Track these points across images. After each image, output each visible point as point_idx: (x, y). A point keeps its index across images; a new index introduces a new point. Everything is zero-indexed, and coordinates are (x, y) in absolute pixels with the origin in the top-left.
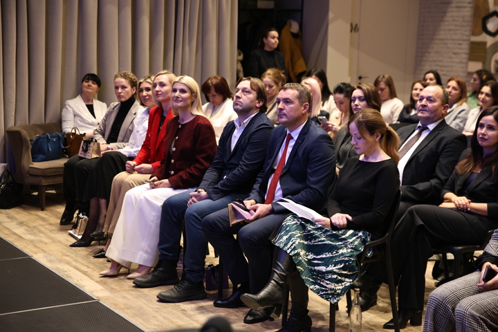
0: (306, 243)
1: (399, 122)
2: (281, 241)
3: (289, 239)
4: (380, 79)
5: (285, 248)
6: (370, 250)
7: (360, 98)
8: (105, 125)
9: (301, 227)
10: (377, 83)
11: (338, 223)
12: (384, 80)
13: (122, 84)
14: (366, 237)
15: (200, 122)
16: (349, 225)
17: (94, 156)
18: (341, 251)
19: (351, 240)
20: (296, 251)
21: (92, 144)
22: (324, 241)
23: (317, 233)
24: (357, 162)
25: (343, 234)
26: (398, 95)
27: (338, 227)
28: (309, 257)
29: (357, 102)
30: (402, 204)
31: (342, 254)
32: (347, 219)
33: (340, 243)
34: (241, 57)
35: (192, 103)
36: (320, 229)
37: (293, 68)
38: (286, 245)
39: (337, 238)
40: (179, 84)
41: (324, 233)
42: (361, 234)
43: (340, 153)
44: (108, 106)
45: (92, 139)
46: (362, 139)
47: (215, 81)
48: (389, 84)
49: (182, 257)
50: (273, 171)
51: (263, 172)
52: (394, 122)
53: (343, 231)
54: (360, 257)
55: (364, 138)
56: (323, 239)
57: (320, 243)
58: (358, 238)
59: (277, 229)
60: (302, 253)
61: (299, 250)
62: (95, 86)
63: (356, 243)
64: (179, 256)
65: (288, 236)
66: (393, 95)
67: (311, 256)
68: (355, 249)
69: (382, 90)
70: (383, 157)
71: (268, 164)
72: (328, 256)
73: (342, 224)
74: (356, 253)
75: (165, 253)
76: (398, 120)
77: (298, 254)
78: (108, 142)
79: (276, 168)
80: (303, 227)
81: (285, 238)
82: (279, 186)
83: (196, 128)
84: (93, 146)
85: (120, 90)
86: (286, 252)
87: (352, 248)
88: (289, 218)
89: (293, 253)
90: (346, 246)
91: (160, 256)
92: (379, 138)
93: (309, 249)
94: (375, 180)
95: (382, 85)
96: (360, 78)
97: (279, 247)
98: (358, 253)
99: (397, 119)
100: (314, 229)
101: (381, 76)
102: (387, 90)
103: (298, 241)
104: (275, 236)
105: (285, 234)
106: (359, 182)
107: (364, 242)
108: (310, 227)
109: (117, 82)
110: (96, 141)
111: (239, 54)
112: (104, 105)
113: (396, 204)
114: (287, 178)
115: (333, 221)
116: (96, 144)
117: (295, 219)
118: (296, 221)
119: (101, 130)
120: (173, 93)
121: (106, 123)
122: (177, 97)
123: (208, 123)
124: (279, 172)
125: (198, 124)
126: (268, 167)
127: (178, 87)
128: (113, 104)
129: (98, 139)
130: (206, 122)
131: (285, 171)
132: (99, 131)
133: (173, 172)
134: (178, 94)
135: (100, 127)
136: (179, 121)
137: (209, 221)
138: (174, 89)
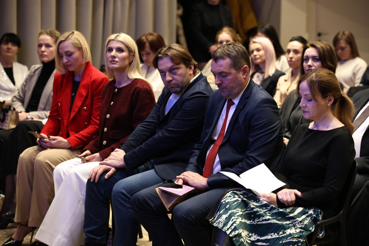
0: (248, 222)
1: (361, 85)
2: (219, 221)
3: (228, 219)
4: (340, 37)
5: (225, 229)
6: (321, 230)
7: (314, 58)
8: (24, 92)
9: (242, 205)
10: (336, 41)
11: (285, 199)
12: (344, 37)
13: (47, 42)
14: (318, 215)
15: (138, 86)
16: (298, 202)
17: (13, 126)
18: (288, 232)
19: (300, 219)
20: (237, 232)
21: (10, 113)
22: (269, 220)
23: (262, 211)
24: (306, 131)
25: (291, 212)
26: (360, 53)
27: (286, 204)
28: (252, 239)
29: (310, 62)
30: (358, 177)
31: (290, 235)
32: (296, 195)
33: (288, 222)
34: (180, 12)
35: (130, 64)
36: (266, 206)
38: (225, 225)
39: (284, 216)
40: (115, 42)
41: (270, 210)
42: (311, 212)
43: (291, 121)
44: (29, 69)
45: (10, 107)
46: (313, 101)
47: (150, 38)
48: (351, 42)
49: (111, 241)
50: (213, 142)
51: (201, 143)
52: (356, 85)
53: (291, 208)
54: (311, 238)
55: (316, 100)
56: (268, 217)
57: (264, 222)
58: (308, 216)
59: (216, 207)
60: (244, 233)
61: (241, 231)
63: (306, 222)
64: (107, 239)
65: (228, 214)
66: (354, 54)
67: (254, 237)
68: (305, 228)
69: (343, 49)
70: (336, 124)
71: (206, 134)
72: (274, 237)
73: (290, 200)
74: (305, 234)
75: (92, 236)
76: (361, 83)
77: (239, 235)
78: (27, 111)
79: (216, 138)
80: (245, 205)
81: (224, 217)
83: (133, 93)
84: (11, 115)
85: (43, 48)
86: (225, 232)
87: (301, 228)
88: (228, 194)
89: (233, 234)
90: (294, 226)
91: (86, 240)
92: (331, 103)
93: (252, 229)
94: (326, 151)
95: (343, 43)
96: (319, 35)
97: (217, 228)
98: (308, 233)
99: (359, 81)
100: (257, 207)
101: (341, 33)
102: (348, 49)
103: (240, 220)
104: (213, 215)
105: (225, 213)
106: (309, 154)
107: (315, 221)
108: (253, 204)
109: (41, 40)
110: (14, 109)
111: (178, 8)
112: (25, 68)
113: (351, 177)
114: (227, 149)
115: (280, 197)
116: (14, 113)
117: (236, 196)
118: (237, 198)
119: (20, 96)
120: (108, 52)
121: (26, 88)
122: (114, 57)
123: (148, 87)
124: (219, 143)
125: (136, 88)
126: (207, 138)
127: (114, 45)
128: (34, 67)
129: (17, 108)
130: (145, 87)
131: (224, 141)
132: (18, 97)
133: (105, 142)
134: (114, 53)
135: (19, 93)
136: (115, 85)
137: (139, 199)
138: (109, 48)
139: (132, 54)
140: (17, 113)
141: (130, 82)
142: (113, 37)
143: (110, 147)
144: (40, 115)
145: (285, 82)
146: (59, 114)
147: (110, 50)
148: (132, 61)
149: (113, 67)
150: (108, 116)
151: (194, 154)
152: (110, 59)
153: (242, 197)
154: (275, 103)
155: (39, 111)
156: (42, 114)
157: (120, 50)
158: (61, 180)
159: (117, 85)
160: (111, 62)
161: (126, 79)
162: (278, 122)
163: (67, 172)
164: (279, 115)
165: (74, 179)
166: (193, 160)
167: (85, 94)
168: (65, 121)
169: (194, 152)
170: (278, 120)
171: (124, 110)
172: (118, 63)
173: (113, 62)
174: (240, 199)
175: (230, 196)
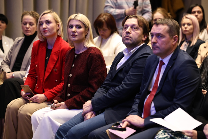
8: (10, 57)
15: (92, 52)
35: (86, 36)
37: (172, 6)
40: (74, 21)
50: (149, 92)
51: (140, 94)
62: (4, 25)
71: (144, 87)
78: (13, 71)
79: (151, 90)
82: (153, 105)
83: (89, 57)
85: (28, 26)
110: (3, 70)
112: (11, 40)
116: (3, 73)
117: (166, 133)
118: (166, 135)
119: (7, 60)
120: (69, 28)
121: (12, 54)
122: (74, 32)
123: (99, 53)
124: (154, 93)
125: (91, 54)
126: (145, 89)
127: (74, 23)
128: (18, 39)
129: (5, 69)
130: (97, 52)
131: (158, 91)
132: (6, 61)
133: (69, 95)
134: (74, 29)
135: (6, 58)
136: (75, 52)
137: (94, 136)
138: (70, 25)
139: (88, 29)
140: (5, 73)
141: (85, 50)
142: (72, 17)
143: (73, 98)
144: (22, 74)
145: (204, 48)
146: (36, 73)
147: (72, 27)
148: (87, 34)
149: (73, 40)
150: (71, 75)
151: (135, 103)
152: (72, 34)
153: (170, 134)
154: (196, 64)
155: (22, 71)
156: (23, 73)
157: (78, 27)
158: (37, 124)
159: (76, 52)
160: (72, 35)
161: (83, 47)
162: (198, 77)
163: (41, 117)
164: (198, 72)
165: (48, 122)
166: (135, 107)
167: (56, 59)
168: (41, 79)
169: (135, 101)
170: (198, 76)
171: (82, 70)
172: (77, 37)
173: (74, 35)
174: (169, 136)
175: (161, 134)
